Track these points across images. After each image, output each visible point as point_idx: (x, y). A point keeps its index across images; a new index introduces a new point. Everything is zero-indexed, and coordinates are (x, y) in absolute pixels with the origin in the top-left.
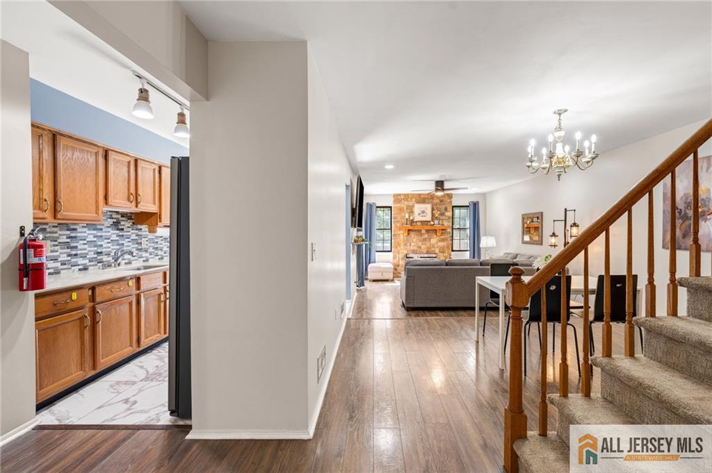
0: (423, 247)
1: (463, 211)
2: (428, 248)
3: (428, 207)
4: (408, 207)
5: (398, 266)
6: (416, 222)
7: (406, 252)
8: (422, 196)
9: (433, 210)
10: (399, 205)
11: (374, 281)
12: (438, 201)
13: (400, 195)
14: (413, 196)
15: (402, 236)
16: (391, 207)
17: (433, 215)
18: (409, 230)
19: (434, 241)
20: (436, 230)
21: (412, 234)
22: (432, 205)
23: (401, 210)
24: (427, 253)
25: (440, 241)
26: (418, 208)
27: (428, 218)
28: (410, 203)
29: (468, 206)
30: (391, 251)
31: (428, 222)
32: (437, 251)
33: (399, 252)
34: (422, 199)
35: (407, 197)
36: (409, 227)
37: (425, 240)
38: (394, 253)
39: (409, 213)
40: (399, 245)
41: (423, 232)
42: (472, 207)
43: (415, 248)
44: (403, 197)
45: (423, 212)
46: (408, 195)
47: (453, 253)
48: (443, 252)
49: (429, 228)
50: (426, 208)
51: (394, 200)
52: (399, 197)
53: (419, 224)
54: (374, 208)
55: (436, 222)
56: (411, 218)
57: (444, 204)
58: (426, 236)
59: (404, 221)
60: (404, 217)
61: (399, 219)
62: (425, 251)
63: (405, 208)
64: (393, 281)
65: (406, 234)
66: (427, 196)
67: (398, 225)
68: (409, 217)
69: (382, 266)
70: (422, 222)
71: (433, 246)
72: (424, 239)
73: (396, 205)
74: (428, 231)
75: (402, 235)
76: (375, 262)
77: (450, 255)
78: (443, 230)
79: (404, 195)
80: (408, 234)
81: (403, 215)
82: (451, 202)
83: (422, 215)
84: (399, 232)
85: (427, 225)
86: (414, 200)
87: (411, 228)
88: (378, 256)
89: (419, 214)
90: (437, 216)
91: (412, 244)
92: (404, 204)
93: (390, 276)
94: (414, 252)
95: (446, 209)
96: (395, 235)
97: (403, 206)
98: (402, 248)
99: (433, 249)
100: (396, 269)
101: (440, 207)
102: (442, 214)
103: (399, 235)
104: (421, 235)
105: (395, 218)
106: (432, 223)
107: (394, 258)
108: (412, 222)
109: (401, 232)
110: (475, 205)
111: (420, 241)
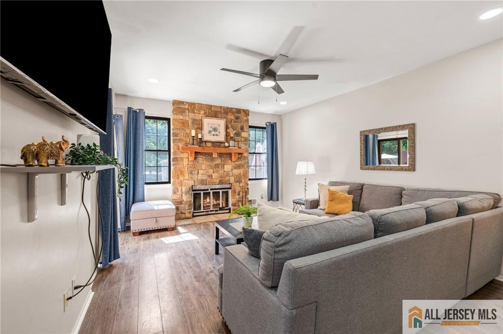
0: (214, 175)
1: (259, 133)
2: (221, 177)
3: (221, 123)
4: (194, 121)
5: (181, 203)
6: (206, 142)
7: (191, 183)
8: (213, 109)
9: (227, 128)
10: (181, 117)
11: (141, 233)
12: (233, 117)
13: (182, 103)
14: (201, 106)
15: (185, 162)
16: (168, 120)
17: (227, 135)
18: (196, 153)
19: (228, 167)
20: (230, 154)
21: (201, 159)
22: (226, 121)
23: (184, 124)
24: (221, 182)
25: (235, 168)
26: (208, 123)
27: (221, 138)
28: (198, 117)
29: (265, 128)
30: (169, 182)
31: (221, 143)
32: (232, 180)
33: (181, 184)
34: (214, 112)
35: (193, 107)
36: (197, 148)
37: (217, 166)
38: (174, 184)
39: (196, 129)
40: (182, 173)
41: (215, 155)
42: (269, 129)
43: (205, 178)
44: (187, 107)
45: (215, 130)
46: (194, 104)
47: (249, 182)
48: (240, 182)
49: (223, 150)
50: (219, 125)
51: (174, 110)
52: (183, 107)
53: (209, 145)
54: (142, 118)
55: (232, 143)
56: (200, 136)
57: (240, 122)
58: (218, 161)
59: (190, 140)
60: (188, 135)
61: (181, 136)
62: (218, 181)
63: (190, 122)
64: (174, 229)
65: (191, 159)
66: (219, 110)
67: (181, 145)
68: (197, 134)
69: (156, 208)
70: (213, 143)
71: (228, 175)
72: (215, 164)
73: (176, 117)
74: (221, 155)
75: (186, 159)
76: (143, 200)
77: (248, 185)
78: (239, 154)
79: (189, 103)
80: (195, 158)
81: (188, 131)
82: (247, 121)
83: (213, 133)
84: (182, 155)
85: (220, 147)
86: (202, 112)
87: (199, 150)
88: (149, 191)
89: (210, 132)
90: (232, 135)
91: (200, 172)
92: (189, 117)
93: (170, 222)
94: (203, 182)
95: (242, 128)
96: (175, 159)
97: (188, 119)
98: (187, 177)
99: (228, 178)
100: (177, 208)
101: (235, 124)
102: (238, 134)
103: (182, 159)
104: (213, 159)
105: (175, 135)
106: (227, 144)
107: (174, 193)
108: (201, 142)
109: (185, 155)
110: (273, 126)
111: (211, 168)
